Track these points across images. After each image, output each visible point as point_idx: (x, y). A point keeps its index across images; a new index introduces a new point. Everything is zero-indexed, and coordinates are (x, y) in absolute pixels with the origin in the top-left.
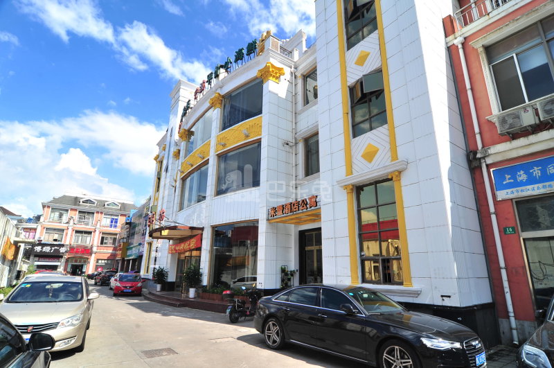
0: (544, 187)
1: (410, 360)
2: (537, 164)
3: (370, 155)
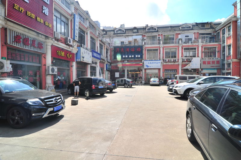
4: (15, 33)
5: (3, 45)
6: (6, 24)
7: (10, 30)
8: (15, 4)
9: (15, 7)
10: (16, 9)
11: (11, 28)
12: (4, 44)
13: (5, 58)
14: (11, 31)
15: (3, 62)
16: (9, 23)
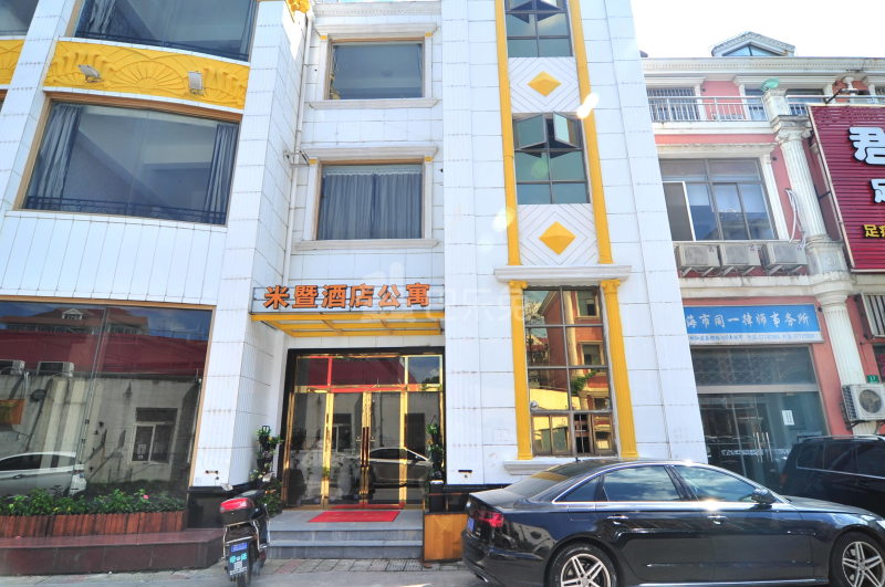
0: (712, 337)
1: (879, 557)
2: (706, 310)
3: (557, 242)
4: (879, 299)
5: (861, 344)
6: (855, 285)
7: (869, 296)
8: (866, 226)
9: (867, 234)
10: (872, 235)
11: (870, 290)
12: (864, 340)
13: (877, 377)
14: (873, 298)
15: (877, 391)
16: (861, 279)
